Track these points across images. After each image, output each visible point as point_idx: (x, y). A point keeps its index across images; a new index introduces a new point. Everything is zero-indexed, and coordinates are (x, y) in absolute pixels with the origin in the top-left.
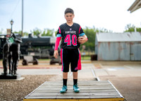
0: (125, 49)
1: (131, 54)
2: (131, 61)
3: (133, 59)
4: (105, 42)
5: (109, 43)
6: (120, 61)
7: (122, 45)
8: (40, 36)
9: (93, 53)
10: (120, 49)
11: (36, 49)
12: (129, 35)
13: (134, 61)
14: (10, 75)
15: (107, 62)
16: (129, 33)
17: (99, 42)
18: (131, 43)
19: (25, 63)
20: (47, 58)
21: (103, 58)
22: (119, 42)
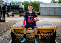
0: (52, 10)
1: (55, 13)
2: (55, 16)
3: (56, 15)
4: (44, 7)
5: (46, 8)
6: (50, 16)
7: (51, 9)
8: (15, 4)
9: (38, 12)
10: (50, 10)
11: (13, 10)
12: (54, 5)
13: (56, 16)
14: (2, 20)
15: (44, 16)
16: (54, 4)
17: (41, 7)
18: (55, 8)
19: (8, 16)
20: (18, 14)
21: (43, 14)
22: (50, 8)
